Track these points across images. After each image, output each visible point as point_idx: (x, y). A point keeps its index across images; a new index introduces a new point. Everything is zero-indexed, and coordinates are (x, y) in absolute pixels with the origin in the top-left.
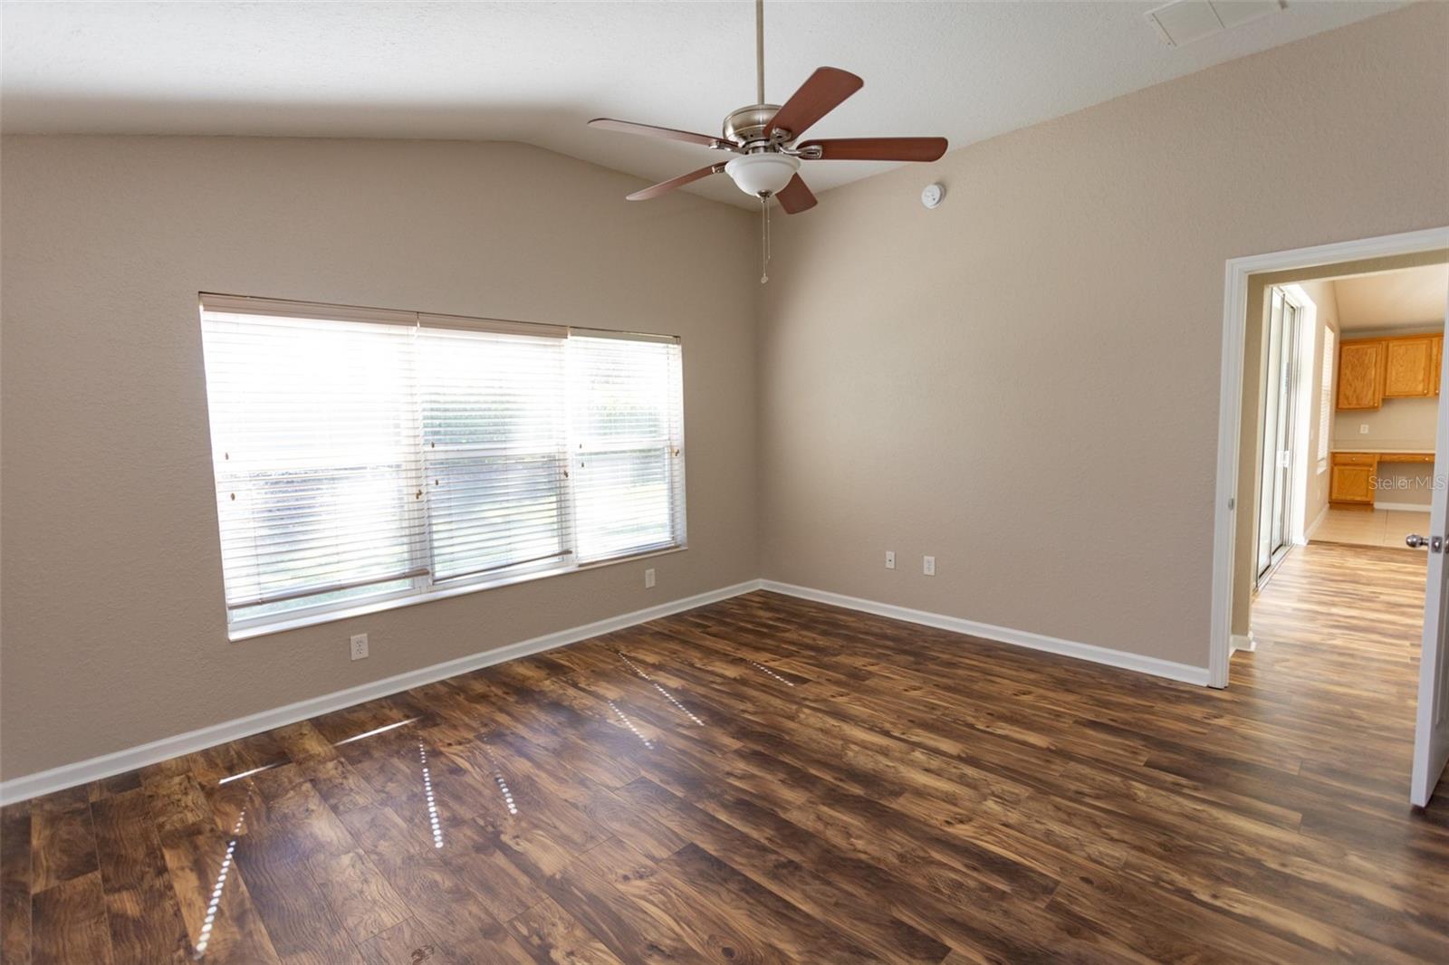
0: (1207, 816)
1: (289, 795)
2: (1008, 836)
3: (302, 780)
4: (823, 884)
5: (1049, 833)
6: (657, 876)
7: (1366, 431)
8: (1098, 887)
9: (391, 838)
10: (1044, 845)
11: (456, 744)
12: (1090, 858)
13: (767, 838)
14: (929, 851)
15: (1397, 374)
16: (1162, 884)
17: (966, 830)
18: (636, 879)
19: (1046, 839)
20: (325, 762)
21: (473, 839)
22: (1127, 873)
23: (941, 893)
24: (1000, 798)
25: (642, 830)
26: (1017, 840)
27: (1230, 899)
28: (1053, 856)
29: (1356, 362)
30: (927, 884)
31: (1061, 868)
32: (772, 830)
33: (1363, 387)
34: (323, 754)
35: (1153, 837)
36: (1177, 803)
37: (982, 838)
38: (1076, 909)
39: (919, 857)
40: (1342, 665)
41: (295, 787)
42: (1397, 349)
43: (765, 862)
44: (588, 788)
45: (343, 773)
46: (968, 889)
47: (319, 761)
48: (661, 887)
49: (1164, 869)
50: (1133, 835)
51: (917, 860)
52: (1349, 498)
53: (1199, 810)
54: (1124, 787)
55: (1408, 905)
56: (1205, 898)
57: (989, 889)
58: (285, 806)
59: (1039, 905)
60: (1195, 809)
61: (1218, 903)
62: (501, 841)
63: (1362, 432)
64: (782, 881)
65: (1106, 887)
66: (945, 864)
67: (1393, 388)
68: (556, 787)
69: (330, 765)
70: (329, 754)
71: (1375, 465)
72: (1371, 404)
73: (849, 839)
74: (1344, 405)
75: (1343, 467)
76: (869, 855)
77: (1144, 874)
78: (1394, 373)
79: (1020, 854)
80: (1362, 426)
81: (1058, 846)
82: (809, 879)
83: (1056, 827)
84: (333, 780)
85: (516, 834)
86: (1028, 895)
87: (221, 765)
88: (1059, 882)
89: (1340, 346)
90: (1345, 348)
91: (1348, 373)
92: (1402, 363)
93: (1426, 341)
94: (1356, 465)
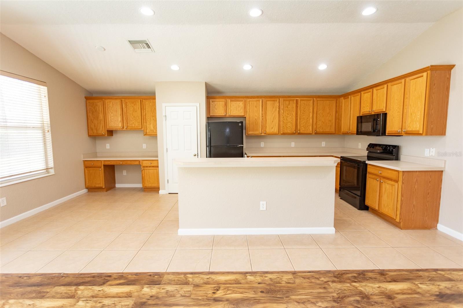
7: (109, 148)
15: (111, 117)
29: (93, 109)
33: (98, 123)
42: (110, 104)
63: (107, 148)
67: (111, 124)
71: (103, 167)
72: (102, 133)
74: (91, 133)
75: (89, 169)
78: (109, 117)
80: (107, 145)
89: (85, 100)
90: (88, 101)
91: (91, 115)
92: (112, 111)
93: (119, 100)
94: (94, 167)
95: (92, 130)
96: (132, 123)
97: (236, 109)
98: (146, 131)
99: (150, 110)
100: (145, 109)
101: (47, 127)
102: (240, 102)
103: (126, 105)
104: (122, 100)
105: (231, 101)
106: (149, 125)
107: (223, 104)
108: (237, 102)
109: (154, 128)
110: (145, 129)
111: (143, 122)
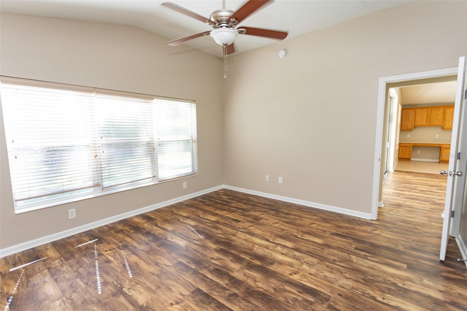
0: (377, 267)
1: (38, 275)
2: (312, 278)
3: (44, 268)
4: (246, 302)
5: (325, 277)
6: (184, 303)
8: (344, 298)
9: (78, 292)
10: (323, 281)
11: (109, 251)
12: (340, 286)
13: (226, 284)
14: (284, 286)
15: (418, 119)
16: (365, 295)
17: (297, 277)
18: (176, 304)
19: (325, 279)
20: (55, 260)
21: (112, 291)
22: (353, 291)
23: (290, 303)
24: (308, 264)
25: (179, 283)
26: (315, 280)
27: (389, 299)
28: (327, 285)
29: (407, 115)
30: (284, 300)
31: (331, 290)
32: (227, 280)
33: (408, 123)
34: (54, 257)
35: (360, 276)
36: (366, 263)
37: (303, 280)
38: (337, 307)
39: (281, 289)
40: (410, 211)
41: (41, 271)
42: (419, 111)
43: (225, 294)
44: (159, 266)
45: (62, 264)
46: (299, 301)
47: (52, 260)
48: (185, 307)
49: (365, 289)
50: (354, 276)
51: (280, 290)
52: (404, 157)
53: (374, 265)
54: (349, 257)
55: (446, 298)
56: (380, 300)
57: (307, 301)
58: (35, 280)
59: (324, 306)
60: (373, 265)
61: (385, 301)
62: (123, 291)
63: (408, 137)
64: (232, 302)
65: (347, 298)
66: (290, 291)
67: (418, 123)
68: (146, 267)
69: (57, 261)
70: (57, 257)
71: (412, 147)
72: (411, 128)
73: (255, 283)
74: (403, 128)
75: (402, 148)
76: (264, 289)
77: (358, 291)
79: (317, 286)
80: (408, 135)
81: (329, 281)
82: (241, 300)
83: (328, 274)
84: (57, 268)
85: (129, 288)
86: (320, 302)
87: (11, 263)
88: (331, 296)
89: (402, 110)
90: (404, 111)
91: (404, 118)
92: (420, 116)
93: (427, 109)
94: (406, 147)
95: (404, 126)
96: (434, 122)
98: (445, 127)
99: (450, 114)
100: (446, 113)
103: (431, 111)
106: (447, 123)
110: (444, 125)
111: (444, 121)
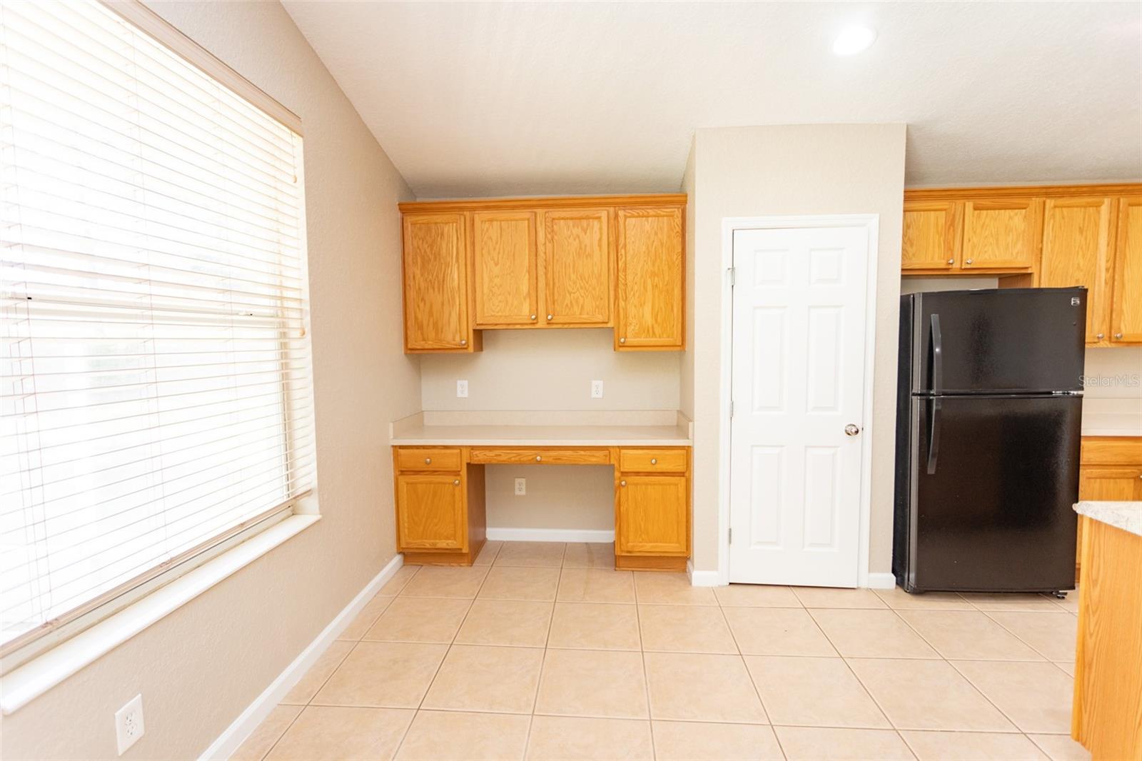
7: (466, 395)
15: (490, 279)
29: (429, 250)
33: (443, 304)
42: (490, 228)
52: (427, 544)
63: (459, 395)
67: (490, 307)
72: (457, 339)
75: (412, 478)
78: (486, 279)
80: (459, 382)
89: (399, 214)
90: (410, 219)
91: (418, 272)
92: (496, 259)
93: (525, 214)
94: (434, 472)
95: (421, 327)
96: (571, 302)
97: (997, 240)
98: (626, 333)
99: (644, 248)
100: (625, 246)
101: (296, 315)
102: (1012, 213)
103: (553, 231)
104: (536, 217)
105: (975, 209)
106: (635, 306)
107: (942, 221)
108: (1003, 211)
109: (656, 320)
110: (622, 323)
111: (616, 297)
